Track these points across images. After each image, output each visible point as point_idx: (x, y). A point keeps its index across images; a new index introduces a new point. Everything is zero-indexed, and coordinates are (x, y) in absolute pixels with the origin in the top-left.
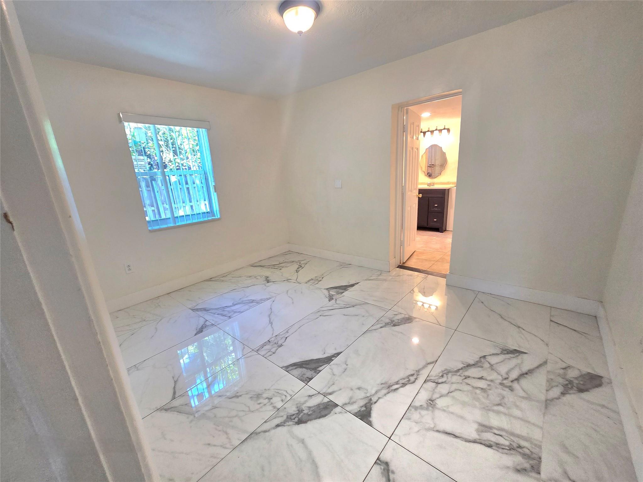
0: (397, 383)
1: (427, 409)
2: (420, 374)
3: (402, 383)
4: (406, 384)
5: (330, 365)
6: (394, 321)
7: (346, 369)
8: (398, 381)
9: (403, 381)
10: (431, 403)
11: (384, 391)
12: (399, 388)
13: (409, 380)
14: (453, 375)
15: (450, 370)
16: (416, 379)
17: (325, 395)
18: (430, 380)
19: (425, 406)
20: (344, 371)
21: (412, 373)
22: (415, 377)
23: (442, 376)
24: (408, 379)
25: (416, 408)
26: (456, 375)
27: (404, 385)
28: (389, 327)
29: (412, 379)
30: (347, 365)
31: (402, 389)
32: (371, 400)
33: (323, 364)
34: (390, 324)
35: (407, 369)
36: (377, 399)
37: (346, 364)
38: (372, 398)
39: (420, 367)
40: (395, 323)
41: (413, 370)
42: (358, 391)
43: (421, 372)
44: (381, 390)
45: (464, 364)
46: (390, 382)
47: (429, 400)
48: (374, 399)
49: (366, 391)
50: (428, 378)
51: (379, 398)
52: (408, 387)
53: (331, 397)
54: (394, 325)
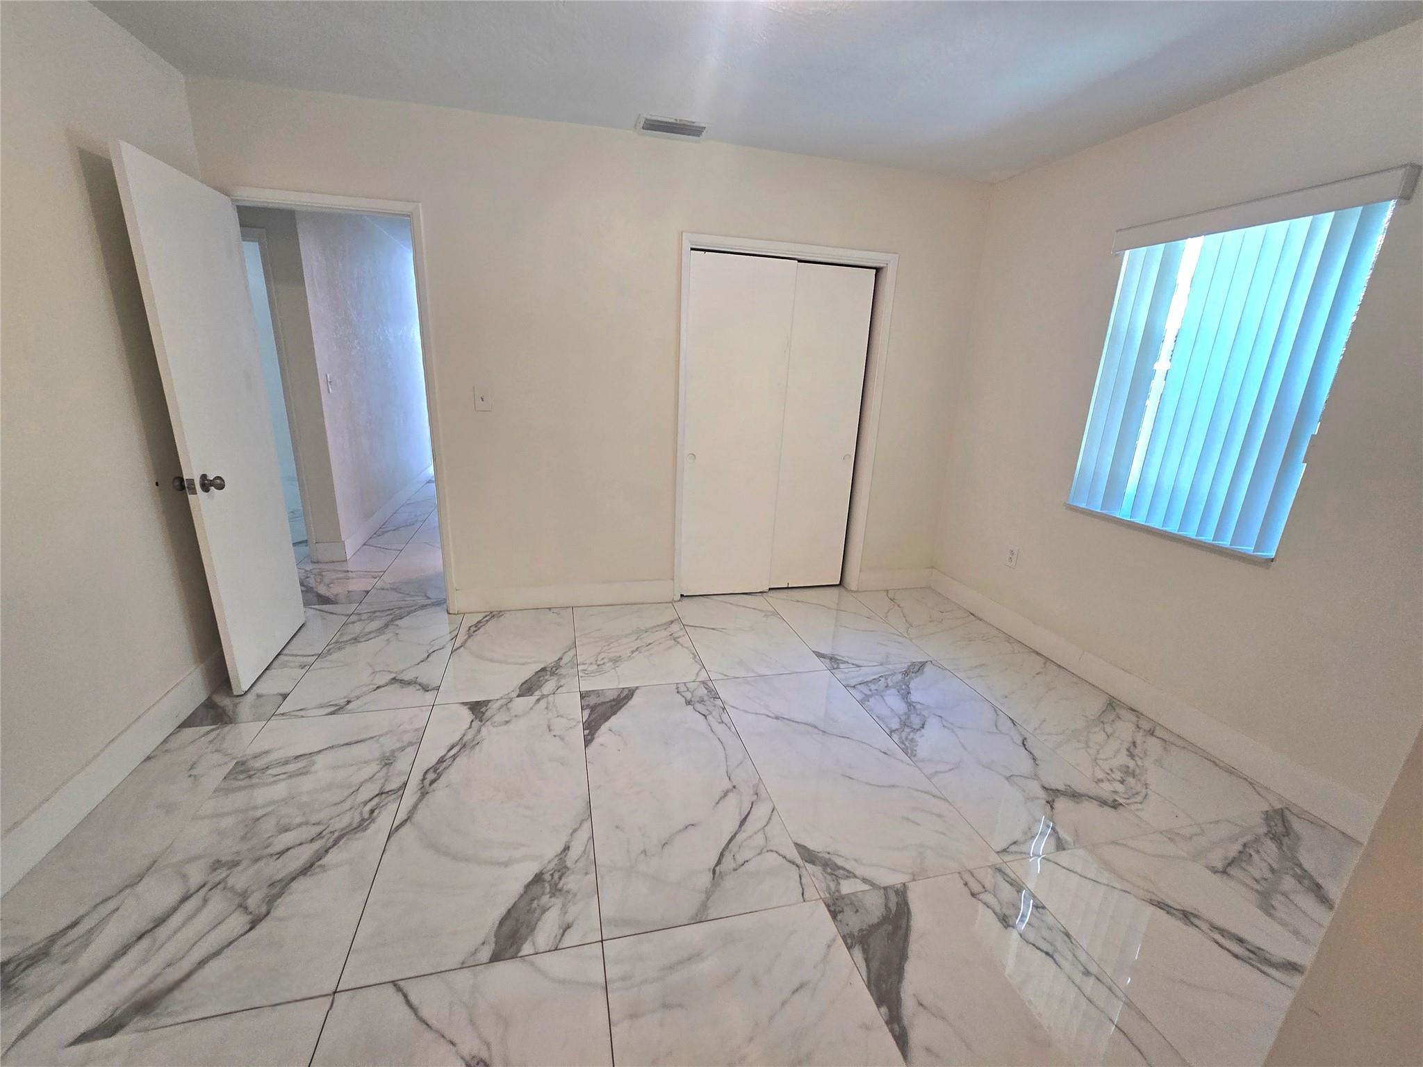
0: (454, 757)
1: (393, 751)
2: (419, 792)
3: (445, 761)
4: (437, 763)
5: (579, 722)
6: (553, 895)
7: (550, 730)
8: (454, 760)
9: (445, 765)
10: (387, 761)
11: (469, 737)
12: (447, 753)
13: (435, 771)
14: (350, 824)
15: (356, 833)
16: (424, 779)
17: (543, 697)
18: (394, 791)
19: (396, 754)
20: (549, 727)
21: (435, 785)
22: (427, 782)
23: (372, 811)
24: (438, 771)
25: (410, 744)
26: (342, 829)
27: (441, 760)
28: (549, 862)
29: (431, 776)
30: (555, 736)
31: (443, 754)
32: (481, 721)
33: (590, 719)
34: (552, 875)
35: (447, 786)
36: (473, 726)
37: (559, 736)
38: (479, 723)
39: (422, 806)
40: (543, 887)
41: (434, 791)
42: (507, 720)
43: (419, 794)
44: (474, 737)
45: (321, 866)
46: (467, 752)
47: (392, 763)
48: (476, 724)
49: (496, 724)
50: (401, 792)
51: (470, 727)
52: (434, 761)
53: (533, 699)
54: (538, 879)
